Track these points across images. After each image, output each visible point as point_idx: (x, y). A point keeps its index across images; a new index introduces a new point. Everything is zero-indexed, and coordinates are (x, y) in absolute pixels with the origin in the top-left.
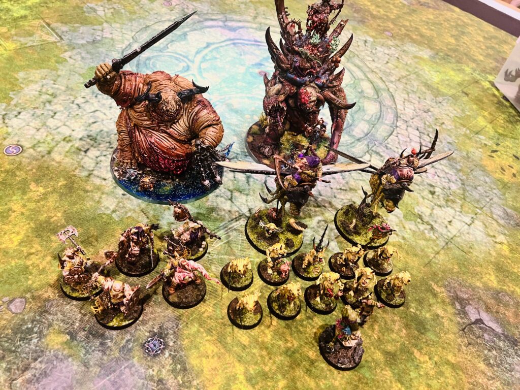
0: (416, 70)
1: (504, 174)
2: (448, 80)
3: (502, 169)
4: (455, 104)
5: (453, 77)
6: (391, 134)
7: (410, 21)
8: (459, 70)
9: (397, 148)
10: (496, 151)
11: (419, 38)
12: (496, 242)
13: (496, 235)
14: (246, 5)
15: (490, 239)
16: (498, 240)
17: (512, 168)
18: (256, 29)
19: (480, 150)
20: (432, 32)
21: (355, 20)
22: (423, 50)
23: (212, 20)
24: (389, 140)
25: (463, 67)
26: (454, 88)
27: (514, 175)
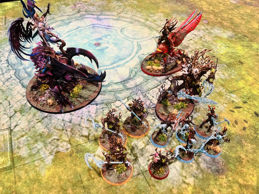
0: (210, 45)
1: (235, 127)
2: (232, 53)
3: (236, 122)
4: (226, 70)
5: (238, 51)
6: (156, 87)
7: (230, 14)
8: (247, 46)
9: (153, 97)
10: (240, 108)
11: (228, 24)
12: (184, 182)
13: (188, 177)
14: (119, 7)
15: (181, 178)
16: (187, 181)
17: (246, 122)
18: (115, 20)
19: (225, 105)
20: (242, 21)
21: (186, 14)
22: (225, 32)
23: (92, 15)
24: (151, 91)
25: (252, 44)
26: (234, 59)
27: (244, 129)
